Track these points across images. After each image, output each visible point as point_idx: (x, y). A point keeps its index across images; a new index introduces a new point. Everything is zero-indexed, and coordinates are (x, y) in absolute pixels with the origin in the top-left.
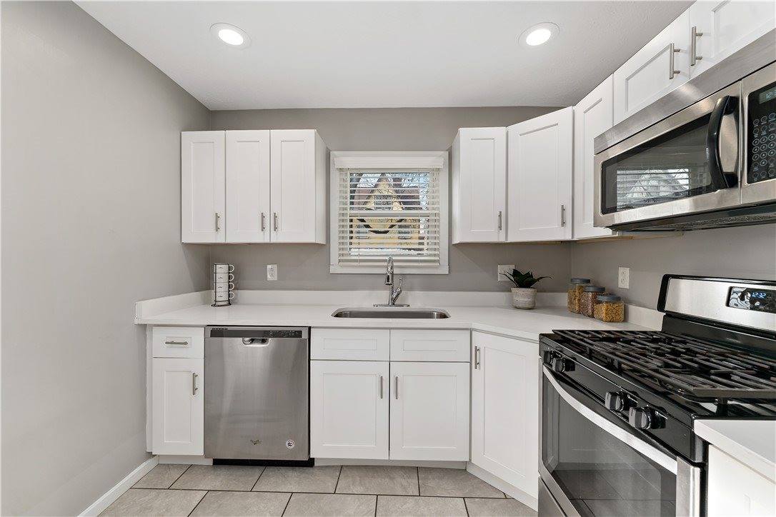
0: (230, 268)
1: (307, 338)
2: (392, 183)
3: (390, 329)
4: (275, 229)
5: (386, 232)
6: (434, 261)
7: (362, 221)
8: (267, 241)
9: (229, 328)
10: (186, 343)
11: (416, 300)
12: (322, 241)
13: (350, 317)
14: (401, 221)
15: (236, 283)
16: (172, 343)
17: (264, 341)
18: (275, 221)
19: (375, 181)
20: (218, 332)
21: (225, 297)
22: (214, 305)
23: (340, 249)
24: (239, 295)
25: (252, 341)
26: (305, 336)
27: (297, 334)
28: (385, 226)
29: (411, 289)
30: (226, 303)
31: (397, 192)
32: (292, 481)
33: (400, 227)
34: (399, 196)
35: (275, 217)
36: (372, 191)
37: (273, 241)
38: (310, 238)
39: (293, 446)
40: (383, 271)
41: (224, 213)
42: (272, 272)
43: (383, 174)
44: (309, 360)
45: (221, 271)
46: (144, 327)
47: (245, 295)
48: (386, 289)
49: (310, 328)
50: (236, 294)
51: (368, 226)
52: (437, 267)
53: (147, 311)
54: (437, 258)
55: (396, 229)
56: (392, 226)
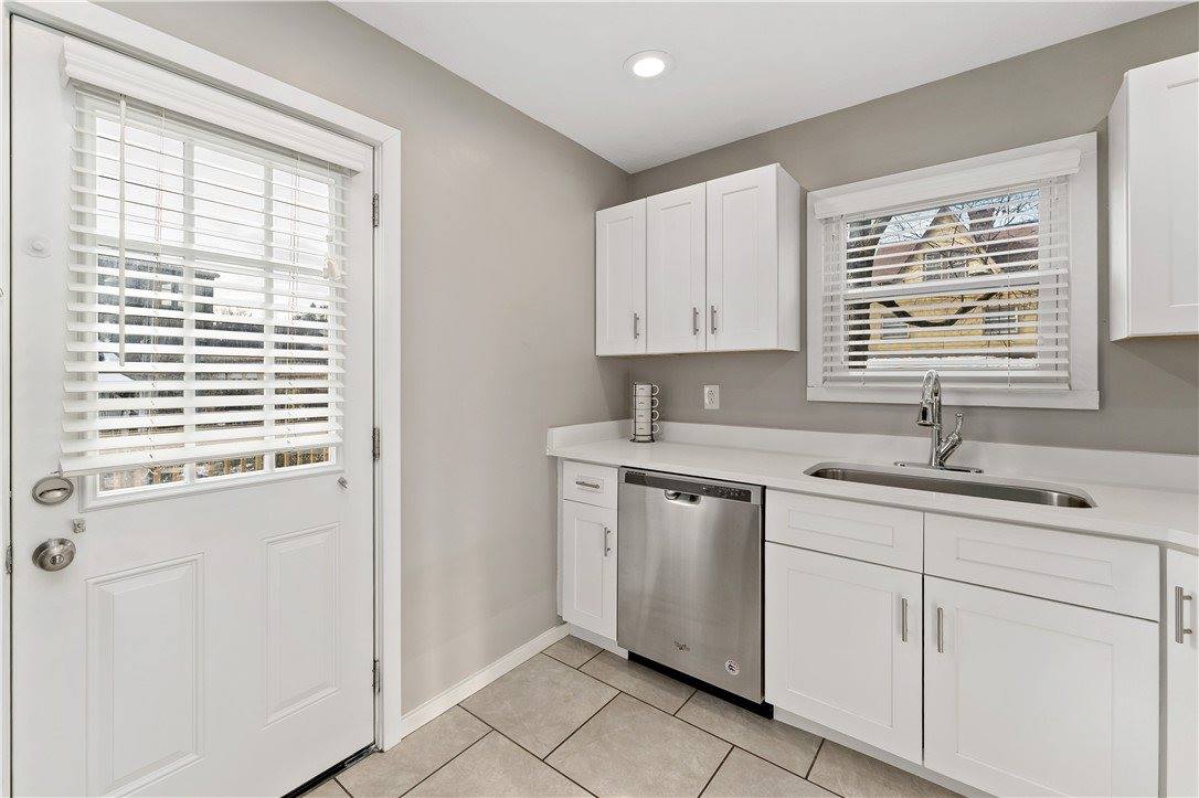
0: (653, 390)
1: (759, 503)
2: (966, 222)
3: (924, 511)
4: (714, 329)
5: (951, 322)
6: (1057, 380)
7: (891, 304)
8: (701, 349)
9: (647, 473)
10: (597, 486)
11: (1001, 462)
12: (791, 344)
13: (843, 479)
14: (988, 297)
15: (662, 411)
16: (583, 484)
17: (693, 499)
18: (713, 318)
19: (925, 225)
20: (634, 477)
21: (647, 431)
22: (634, 440)
23: (826, 359)
24: (665, 429)
25: (677, 496)
26: (755, 499)
27: (744, 495)
28: (947, 311)
29: (989, 437)
30: (647, 439)
31: (978, 239)
32: (735, 727)
33: (987, 309)
34: (984, 247)
35: (714, 312)
36: (918, 246)
37: (709, 349)
38: (769, 343)
39: (737, 672)
40: (916, 399)
41: (644, 312)
42: (711, 397)
43: (944, 209)
44: (763, 541)
45: (642, 392)
46: (554, 460)
47: (673, 429)
48: (921, 435)
49: (764, 488)
50: (662, 428)
51: (904, 314)
52: (1061, 394)
53: (559, 440)
54: (1063, 374)
55: (978, 314)
56: (965, 310)
